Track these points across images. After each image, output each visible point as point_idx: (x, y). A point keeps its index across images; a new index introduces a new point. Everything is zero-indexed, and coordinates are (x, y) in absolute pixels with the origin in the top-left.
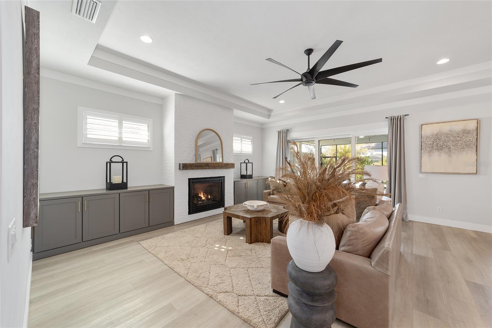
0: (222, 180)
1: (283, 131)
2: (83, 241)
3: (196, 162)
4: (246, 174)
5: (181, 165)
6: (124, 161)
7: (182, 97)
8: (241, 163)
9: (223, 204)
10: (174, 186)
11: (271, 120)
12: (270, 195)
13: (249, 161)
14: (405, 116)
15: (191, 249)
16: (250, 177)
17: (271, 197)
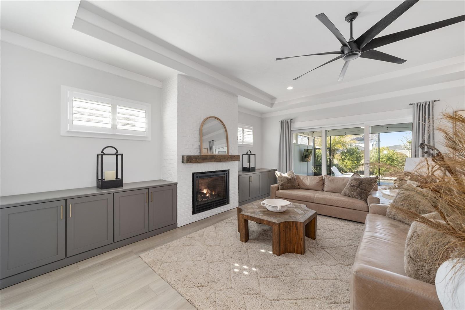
0: (227, 174)
1: (286, 121)
2: (67, 257)
3: (200, 154)
4: (249, 167)
5: (185, 157)
6: (119, 153)
7: (186, 78)
8: (243, 155)
9: (228, 200)
10: (177, 182)
11: (274, 108)
12: (278, 190)
13: (251, 153)
14: (435, 101)
15: (208, 266)
16: (253, 170)
17: (280, 192)
